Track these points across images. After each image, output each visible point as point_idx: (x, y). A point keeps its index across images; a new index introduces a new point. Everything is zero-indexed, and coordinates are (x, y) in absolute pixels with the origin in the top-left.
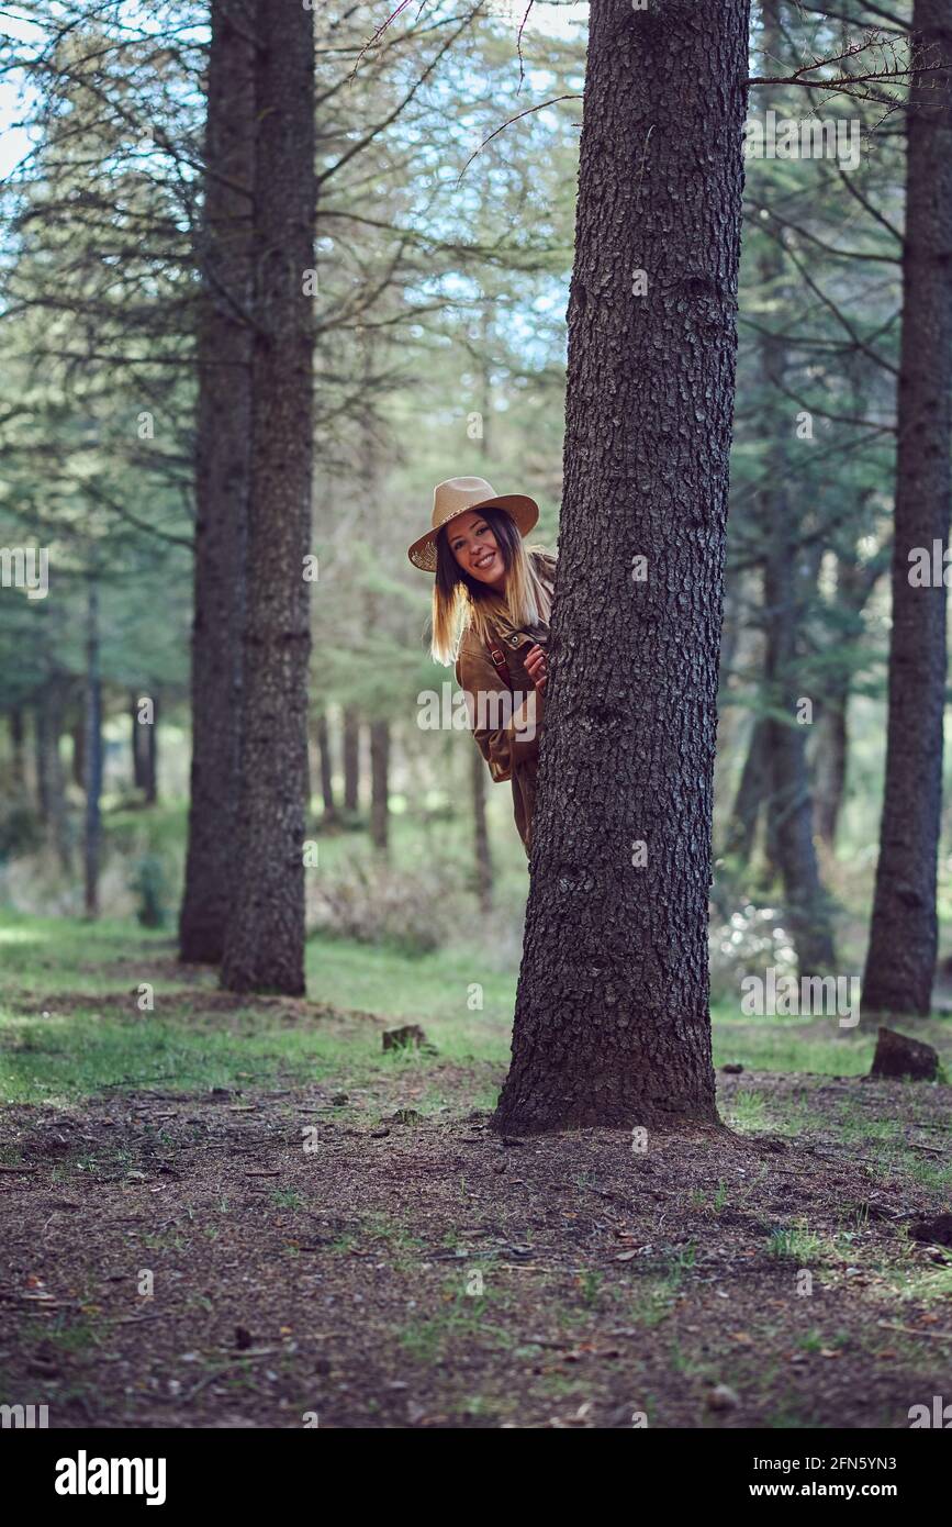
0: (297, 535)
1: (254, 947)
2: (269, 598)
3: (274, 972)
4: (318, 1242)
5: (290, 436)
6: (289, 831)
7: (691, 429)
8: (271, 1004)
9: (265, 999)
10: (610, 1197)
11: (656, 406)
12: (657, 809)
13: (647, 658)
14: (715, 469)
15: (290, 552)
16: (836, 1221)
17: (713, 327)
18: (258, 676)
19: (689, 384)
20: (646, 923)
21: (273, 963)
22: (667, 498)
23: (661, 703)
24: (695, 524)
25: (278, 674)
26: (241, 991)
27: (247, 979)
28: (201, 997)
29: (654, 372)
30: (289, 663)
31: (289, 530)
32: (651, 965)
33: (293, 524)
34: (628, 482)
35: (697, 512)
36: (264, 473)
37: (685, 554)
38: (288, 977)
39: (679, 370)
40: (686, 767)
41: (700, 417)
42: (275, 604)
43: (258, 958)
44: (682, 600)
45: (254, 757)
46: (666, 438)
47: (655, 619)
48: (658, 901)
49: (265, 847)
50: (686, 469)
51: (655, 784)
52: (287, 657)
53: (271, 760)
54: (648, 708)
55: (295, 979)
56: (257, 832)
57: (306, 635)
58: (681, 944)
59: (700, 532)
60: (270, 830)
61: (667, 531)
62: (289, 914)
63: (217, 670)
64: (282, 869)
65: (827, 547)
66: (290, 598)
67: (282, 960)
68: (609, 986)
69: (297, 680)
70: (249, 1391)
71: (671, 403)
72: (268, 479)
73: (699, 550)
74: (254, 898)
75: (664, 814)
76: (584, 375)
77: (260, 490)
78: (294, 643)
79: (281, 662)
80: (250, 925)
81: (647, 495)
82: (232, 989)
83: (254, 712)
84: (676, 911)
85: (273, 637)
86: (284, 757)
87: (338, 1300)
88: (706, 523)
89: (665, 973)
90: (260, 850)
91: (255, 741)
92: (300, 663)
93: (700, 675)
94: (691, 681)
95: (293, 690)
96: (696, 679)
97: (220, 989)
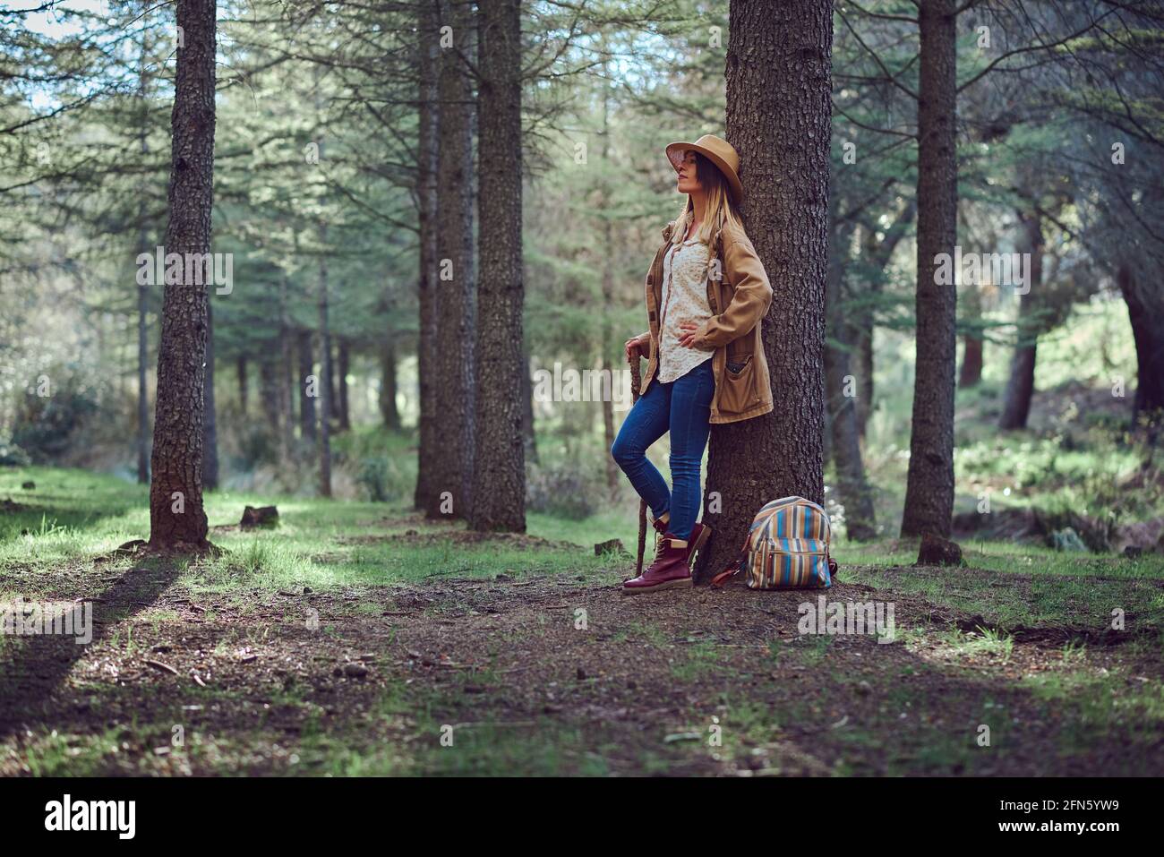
0: (512, 219)
1: (491, 500)
2: (496, 262)
3: (505, 516)
4: (604, 636)
5: (506, 151)
6: (512, 421)
7: (806, 143)
8: (505, 537)
9: (501, 535)
10: (773, 614)
11: (784, 129)
12: (790, 381)
13: (782, 287)
14: (822, 167)
15: (508, 230)
16: (912, 623)
17: (818, 79)
18: (489, 316)
19: (804, 115)
20: (785, 452)
21: (504, 510)
22: (792, 187)
23: (791, 314)
24: (809, 202)
25: (502, 313)
26: (484, 530)
27: (487, 521)
28: (456, 534)
29: (782, 108)
30: (510, 306)
31: (508, 216)
32: (790, 477)
33: (510, 211)
34: (767, 177)
35: (810, 195)
36: (489, 177)
37: (804, 221)
38: (514, 520)
39: (797, 107)
40: (807, 354)
41: (811, 135)
42: (500, 265)
43: (494, 507)
44: (803, 250)
45: (488, 370)
46: (791, 149)
47: (786, 262)
48: (792, 438)
49: (496, 432)
50: (803, 168)
51: (788, 365)
52: (508, 302)
53: (499, 373)
54: (783, 317)
55: (519, 522)
56: (491, 421)
57: (521, 286)
58: (807, 465)
59: (813, 207)
60: (499, 420)
61: (792, 207)
62: (515, 476)
63: (447, 315)
64: (508, 447)
65: (857, 221)
66: (509, 262)
67: (510, 508)
68: (763, 492)
69: (516, 317)
70: (593, 696)
71: (793, 127)
72: (492, 181)
73: (813, 218)
74: (489, 467)
75: (794, 384)
76: (738, 110)
77: (487, 189)
78: (512, 292)
79: (504, 305)
80: (487, 485)
81: (779, 185)
82: (476, 529)
83: (487, 340)
84: (803, 444)
85: (499, 288)
86: (508, 370)
87: (627, 660)
88: (816, 201)
89: (797, 482)
90: (493, 434)
91: (488, 360)
92: (518, 306)
93: (814, 296)
94: (809, 301)
95: (513, 325)
96: (812, 299)
97: (468, 529)
